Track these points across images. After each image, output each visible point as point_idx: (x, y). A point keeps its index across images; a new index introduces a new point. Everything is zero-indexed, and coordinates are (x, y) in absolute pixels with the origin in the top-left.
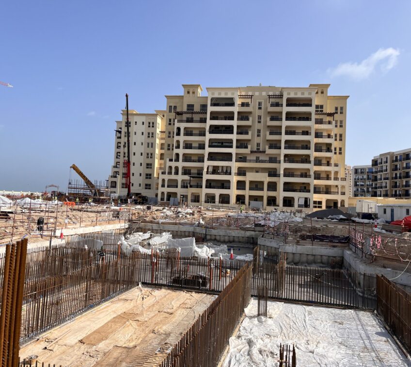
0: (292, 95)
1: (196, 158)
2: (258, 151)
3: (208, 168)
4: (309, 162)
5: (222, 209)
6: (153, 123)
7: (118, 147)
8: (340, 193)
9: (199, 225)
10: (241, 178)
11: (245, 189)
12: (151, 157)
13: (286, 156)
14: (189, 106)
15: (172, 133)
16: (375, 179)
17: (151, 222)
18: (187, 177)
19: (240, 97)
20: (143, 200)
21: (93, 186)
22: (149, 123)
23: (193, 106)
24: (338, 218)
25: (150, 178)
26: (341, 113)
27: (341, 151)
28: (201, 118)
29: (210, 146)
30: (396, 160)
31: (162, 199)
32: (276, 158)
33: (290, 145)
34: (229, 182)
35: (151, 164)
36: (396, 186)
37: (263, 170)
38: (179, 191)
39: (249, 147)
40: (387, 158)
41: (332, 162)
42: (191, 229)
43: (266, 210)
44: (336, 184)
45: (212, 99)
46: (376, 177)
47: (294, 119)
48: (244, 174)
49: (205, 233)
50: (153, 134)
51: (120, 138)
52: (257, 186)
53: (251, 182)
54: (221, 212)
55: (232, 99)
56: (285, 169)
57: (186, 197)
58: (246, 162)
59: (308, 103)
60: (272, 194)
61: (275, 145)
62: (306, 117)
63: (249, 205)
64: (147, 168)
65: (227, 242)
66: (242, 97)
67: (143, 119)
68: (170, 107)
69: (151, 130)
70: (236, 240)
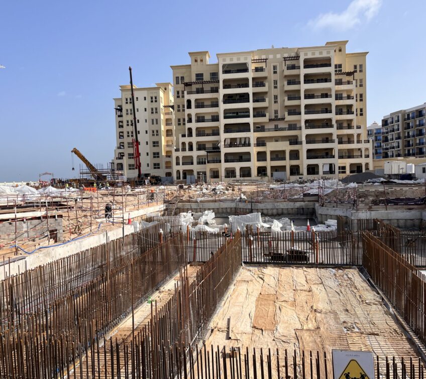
0: (310, 56)
1: (210, 132)
2: (276, 119)
3: (225, 141)
4: (332, 126)
5: (244, 182)
6: (156, 98)
7: (121, 126)
9: (241, 200)
10: (261, 149)
11: (265, 160)
12: (157, 135)
13: (307, 121)
14: (197, 75)
15: (181, 106)
16: (386, 140)
17: (189, 201)
18: (203, 153)
19: (253, 61)
20: (157, 180)
22: (152, 98)
23: (202, 75)
24: (378, 181)
25: (158, 157)
26: (361, 71)
27: (362, 112)
28: (212, 88)
29: (225, 117)
32: (296, 125)
33: (310, 109)
34: (249, 154)
37: (283, 138)
39: (267, 115)
40: (398, 117)
41: (354, 124)
42: (233, 205)
43: (289, 180)
44: (359, 148)
45: (224, 66)
46: (386, 138)
47: (312, 81)
48: (264, 145)
50: (156, 109)
52: (277, 156)
53: (272, 152)
55: (245, 64)
56: (307, 136)
58: (264, 131)
59: (326, 63)
60: (295, 162)
61: (294, 111)
62: (326, 78)
63: (272, 176)
64: (154, 146)
65: (276, 215)
66: (255, 61)
67: (145, 93)
68: (177, 78)
69: (154, 105)
70: (285, 212)
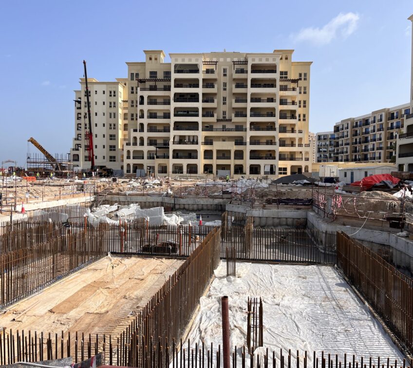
0: (257, 62)
1: (162, 128)
2: (224, 119)
3: (174, 138)
4: (275, 129)
5: (190, 178)
6: (114, 92)
7: (79, 118)
8: (304, 159)
9: (167, 195)
10: (208, 147)
11: (212, 158)
12: (114, 128)
13: (252, 124)
14: (151, 73)
15: (135, 102)
16: (337, 145)
17: (118, 194)
18: (153, 148)
19: (204, 63)
20: (108, 172)
21: (54, 160)
22: (111, 92)
23: (155, 73)
24: (301, 183)
25: (114, 150)
26: (305, 79)
27: (305, 118)
28: (165, 86)
29: (175, 115)
30: (356, 126)
31: (128, 171)
32: (242, 126)
33: (255, 112)
34: (196, 151)
35: (114, 136)
36: (355, 151)
37: (230, 138)
38: (146, 162)
39: (215, 115)
40: (348, 124)
41: (297, 129)
42: (159, 199)
43: (233, 178)
44: (300, 151)
45: (176, 66)
46: (338, 143)
47: (259, 86)
48: (211, 144)
49: (173, 202)
50: (114, 103)
51: (80, 108)
52: (224, 155)
53: (218, 151)
54: (189, 182)
55: (196, 65)
56: (251, 137)
57: (153, 168)
58: (212, 131)
59: (272, 69)
60: (239, 162)
61: (241, 113)
62: (271, 84)
63: (217, 174)
64: (111, 139)
65: (196, 210)
66: (206, 63)
67: (104, 88)
68: (132, 74)
69: (113, 99)
70: (205, 208)
